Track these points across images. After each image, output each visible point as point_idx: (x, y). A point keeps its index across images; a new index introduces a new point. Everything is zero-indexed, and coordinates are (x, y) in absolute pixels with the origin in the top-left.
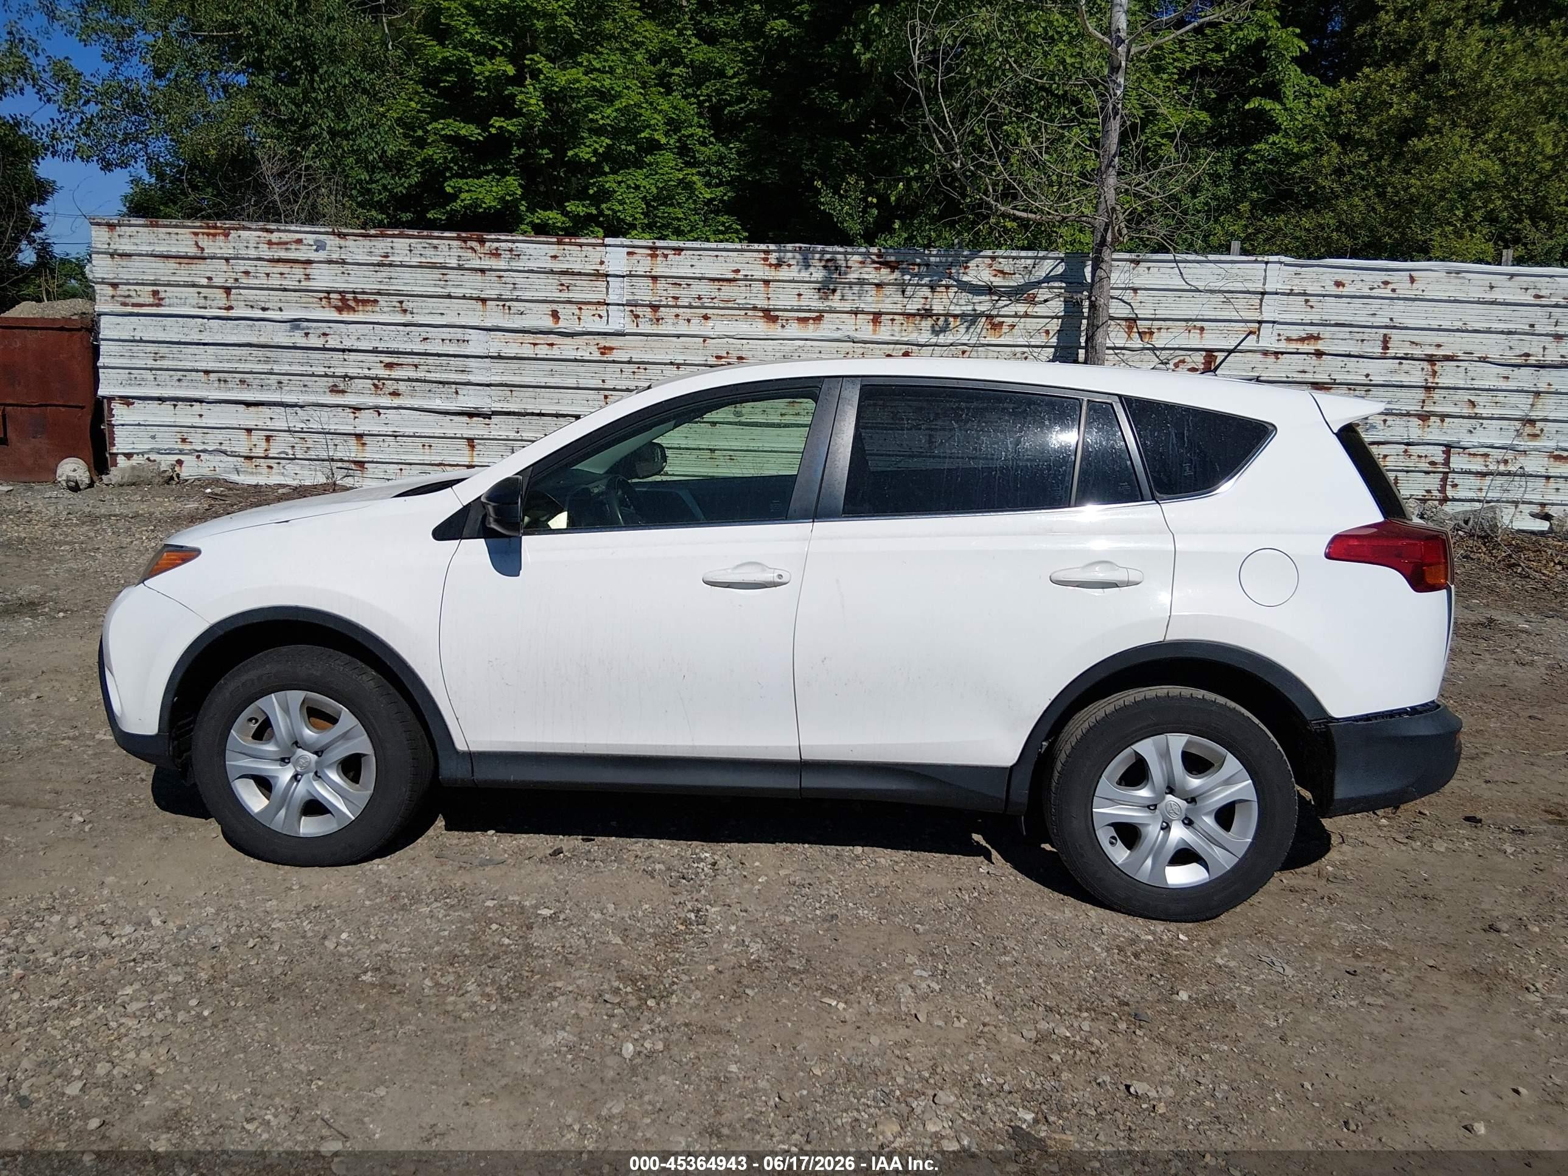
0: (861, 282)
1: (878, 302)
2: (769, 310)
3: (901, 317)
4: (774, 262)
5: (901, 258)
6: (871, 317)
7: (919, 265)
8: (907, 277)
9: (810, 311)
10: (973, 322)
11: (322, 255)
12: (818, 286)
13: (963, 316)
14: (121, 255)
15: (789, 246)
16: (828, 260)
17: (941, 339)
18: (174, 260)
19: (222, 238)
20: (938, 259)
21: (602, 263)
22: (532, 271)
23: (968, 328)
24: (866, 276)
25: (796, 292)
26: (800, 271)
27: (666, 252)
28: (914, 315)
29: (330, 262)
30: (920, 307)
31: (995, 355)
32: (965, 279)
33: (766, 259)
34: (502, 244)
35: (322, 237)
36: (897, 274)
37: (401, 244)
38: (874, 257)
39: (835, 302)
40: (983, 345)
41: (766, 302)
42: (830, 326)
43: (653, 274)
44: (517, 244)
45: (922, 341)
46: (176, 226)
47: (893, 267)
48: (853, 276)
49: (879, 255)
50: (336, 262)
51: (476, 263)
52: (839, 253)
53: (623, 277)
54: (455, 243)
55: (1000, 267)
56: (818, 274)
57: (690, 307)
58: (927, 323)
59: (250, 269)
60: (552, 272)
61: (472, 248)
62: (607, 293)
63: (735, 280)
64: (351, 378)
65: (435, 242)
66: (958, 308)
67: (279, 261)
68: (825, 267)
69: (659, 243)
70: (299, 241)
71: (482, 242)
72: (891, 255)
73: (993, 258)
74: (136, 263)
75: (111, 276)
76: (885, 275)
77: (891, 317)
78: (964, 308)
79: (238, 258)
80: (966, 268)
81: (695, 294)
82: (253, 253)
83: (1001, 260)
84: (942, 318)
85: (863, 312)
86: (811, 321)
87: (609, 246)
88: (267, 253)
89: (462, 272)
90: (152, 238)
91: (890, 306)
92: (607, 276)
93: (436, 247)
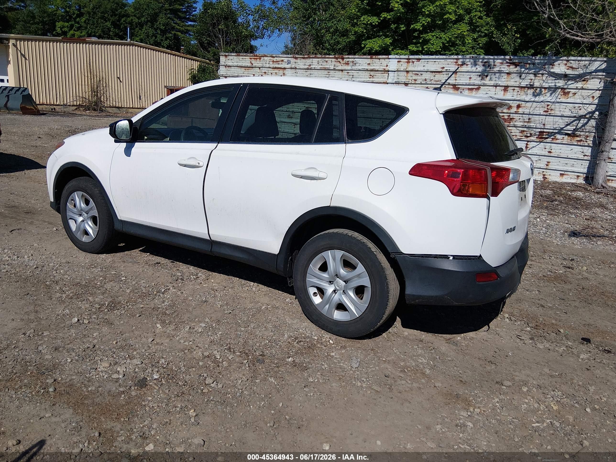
0: (500, 72)
1: (507, 81)
2: (455, 85)
3: (518, 88)
4: (461, 63)
5: (521, 61)
6: (503, 88)
7: (529, 64)
8: (523, 70)
9: (474, 85)
10: (554, 91)
11: (289, 66)
12: (479, 74)
13: (549, 88)
14: (228, 66)
15: (468, 56)
16: (485, 62)
17: (537, 99)
18: (244, 68)
19: (259, 60)
20: (539, 61)
21: (387, 66)
22: (360, 70)
23: (551, 94)
24: (503, 69)
25: (469, 76)
26: (472, 67)
27: (413, 60)
28: (524, 87)
29: (291, 68)
30: (528, 83)
31: (564, 107)
32: (552, 70)
33: (456, 62)
34: (350, 60)
35: (290, 59)
36: (518, 68)
37: (315, 60)
38: (507, 60)
39: (487, 81)
40: (558, 102)
41: (455, 81)
42: (483, 92)
43: (407, 70)
44: (355, 59)
45: (527, 99)
46: (245, 56)
47: (516, 65)
48: (496, 69)
49: (510, 59)
50: (293, 68)
51: (340, 68)
52: (491, 59)
53: (395, 71)
54: (333, 60)
55: (571, 65)
56: (480, 68)
57: (421, 84)
58: (531, 91)
59: (267, 71)
60: (367, 70)
61: (339, 62)
62: (388, 79)
63: (441, 72)
64: (295, 112)
65: (327, 59)
66: (547, 84)
67: (275, 68)
68: (483, 65)
69: (411, 57)
70: (282, 61)
71: (343, 59)
72: (516, 59)
73: (568, 61)
74: (233, 69)
75: (225, 74)
76: (512, 68)
77: (513, 88)
78: (550, 84)
79: (263, 67)
80: (553, 65)
81: (424, 78)
82: (268, 65)
83: (572, 62)
84: (539, 89)
85: (499, 86)
86: (474, 90)
87: (391, 59)
88: (272, 65)
89: (335, 71)
90: (238, 60)
91: (513, 83)
92: (389, 71)
93: (327, 62)
